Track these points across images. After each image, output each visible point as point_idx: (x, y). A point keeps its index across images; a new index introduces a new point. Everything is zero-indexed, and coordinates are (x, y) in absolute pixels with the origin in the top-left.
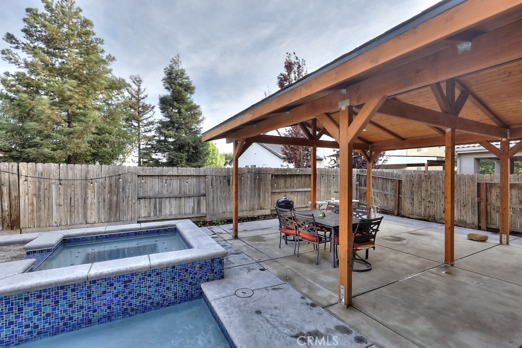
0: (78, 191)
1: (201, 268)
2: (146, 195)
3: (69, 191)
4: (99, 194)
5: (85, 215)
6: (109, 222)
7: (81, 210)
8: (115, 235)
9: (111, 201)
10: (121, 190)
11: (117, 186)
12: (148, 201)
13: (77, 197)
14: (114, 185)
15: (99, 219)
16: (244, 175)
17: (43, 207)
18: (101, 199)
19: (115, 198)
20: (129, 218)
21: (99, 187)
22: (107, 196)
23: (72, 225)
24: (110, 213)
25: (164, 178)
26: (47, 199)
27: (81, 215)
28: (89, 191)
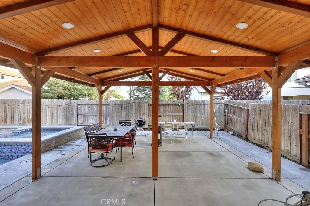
0: (55, 110)
1: (28, 147)
2: (82, 113)
3: (52, 110)
4: (62, 112)
5: (57, 121)
6: (66, 124)
7: (56, 119)
8: (49, 130)
9: (67, 115)
10: (71, 110)
11: (69, 109)
12: (82, 116)
13: (55, 113)
14: (68, 108)
15: (62, 123)
16: (131, 104)
17: (44, 116)
18: (63, 114)
19: (68, 114)
20: (74, 123)
21: (62, 109)
22: (65, 113)
23: (53, 124)
24: (66, 121)
25: (90, 105)
26: (45, 113)
27: (56, 121)
28: (59, 110)
